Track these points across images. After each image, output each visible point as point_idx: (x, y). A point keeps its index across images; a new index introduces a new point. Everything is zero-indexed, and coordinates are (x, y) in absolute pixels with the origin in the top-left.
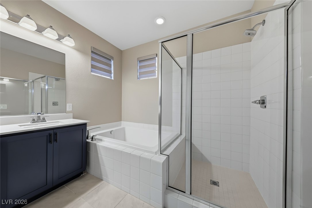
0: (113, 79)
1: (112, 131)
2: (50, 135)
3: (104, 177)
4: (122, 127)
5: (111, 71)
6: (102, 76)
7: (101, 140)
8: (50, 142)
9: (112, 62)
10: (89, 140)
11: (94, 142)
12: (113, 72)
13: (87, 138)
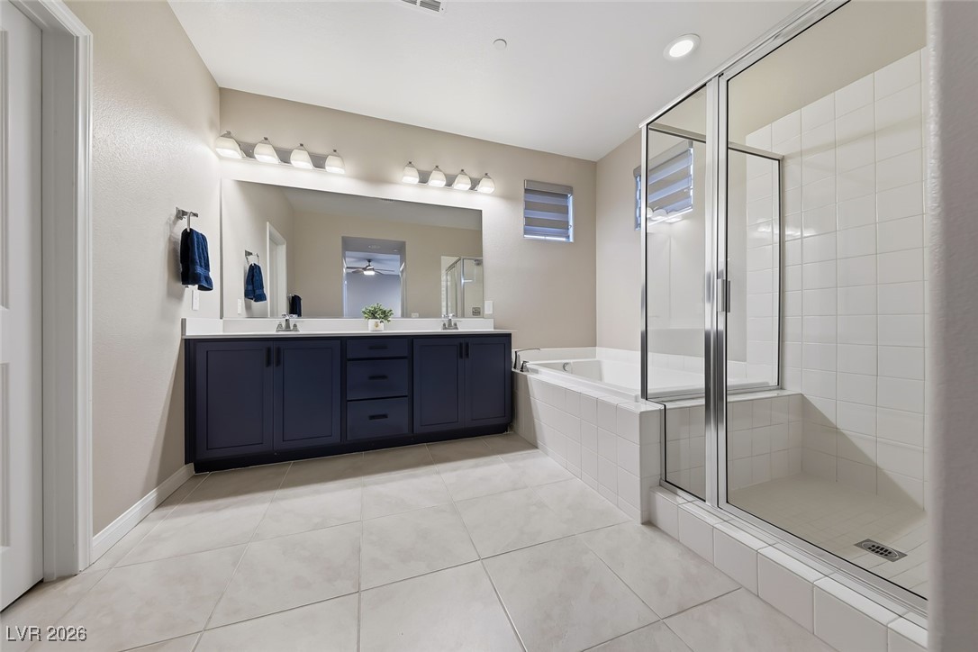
0: (571, 240)
1: (567, 364)
2: (461, 344)
3: (540, 443)
4: (597, 359)
5: (567, 222)
6: (548, 238)
7: (536, 371)
8: (461, 357)
9: (571, 199)
10: (518, 371)
11: (524, 373)
12: (571, 223)
13: (515, 368)
